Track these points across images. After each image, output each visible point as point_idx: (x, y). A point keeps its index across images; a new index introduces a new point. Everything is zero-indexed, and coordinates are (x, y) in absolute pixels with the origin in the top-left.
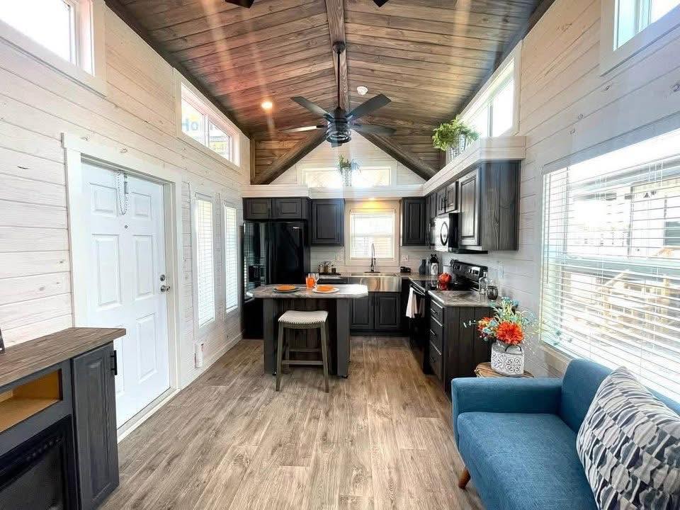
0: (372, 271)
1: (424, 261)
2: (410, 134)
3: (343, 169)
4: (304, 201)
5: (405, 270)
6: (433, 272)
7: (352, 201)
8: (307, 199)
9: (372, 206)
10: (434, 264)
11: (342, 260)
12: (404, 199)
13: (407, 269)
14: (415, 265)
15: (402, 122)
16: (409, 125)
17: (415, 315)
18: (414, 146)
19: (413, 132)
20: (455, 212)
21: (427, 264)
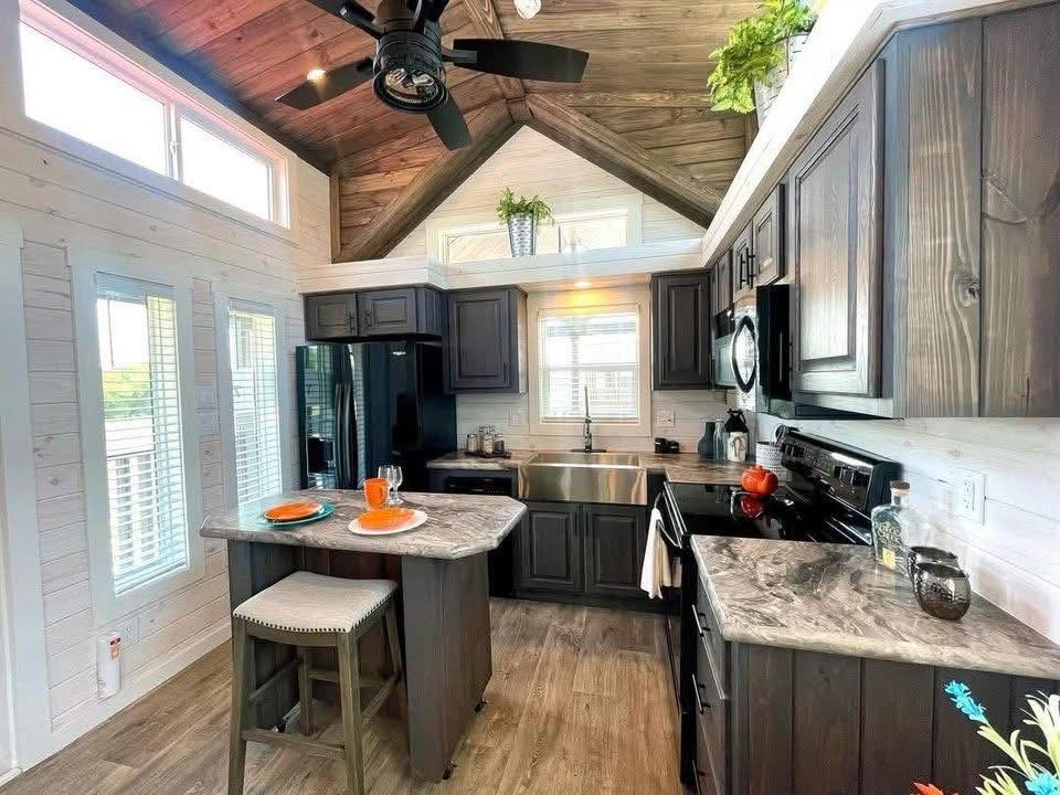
0: (589, 449)
1: (711, 427)
2: (670, 123)
3: (514, 220)
4: (422, 293)
5: (666, 448)
6: (733, 454)
7: (539, 293)
8: (428, 287)
9: (585, 301)
10: (734, 434)
11: (524, 423)
12: (657, 277)
13: (670, 443)
14: (689, 434)
15: (646, 97)
16: (664, 100)
17: (663, 589)
18: (678, 149)
19: (675, 115)
20: (781, 282)
21: (718, 432)
